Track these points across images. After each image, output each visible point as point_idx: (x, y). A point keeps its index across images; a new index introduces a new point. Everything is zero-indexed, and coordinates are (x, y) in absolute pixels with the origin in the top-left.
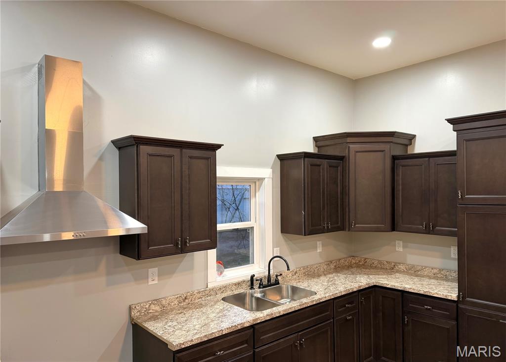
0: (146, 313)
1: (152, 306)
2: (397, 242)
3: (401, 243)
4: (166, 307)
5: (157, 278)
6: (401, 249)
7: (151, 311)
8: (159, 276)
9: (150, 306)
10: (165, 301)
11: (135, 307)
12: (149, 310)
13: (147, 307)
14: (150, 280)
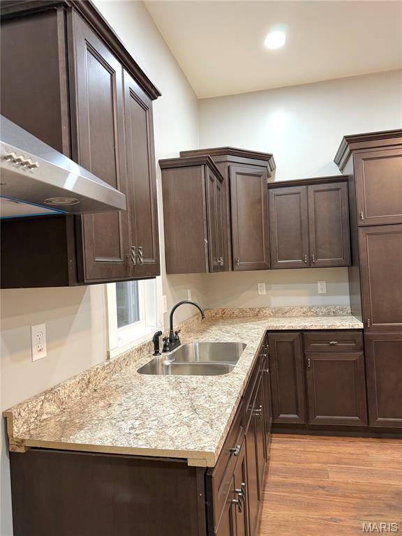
0: (38, 423)
1: (46, 405)
2: (259, 285)
3: (264, 285)
4: (66, 403)
5: (45, 345)
6: (264, 293)
7: (45, 416)
8: (48, 341)
9: (42, 405)
10: (63, 391)
11: (19, 414)
12: (41, 416)
13: (38, 408)
14: (35, 350)
